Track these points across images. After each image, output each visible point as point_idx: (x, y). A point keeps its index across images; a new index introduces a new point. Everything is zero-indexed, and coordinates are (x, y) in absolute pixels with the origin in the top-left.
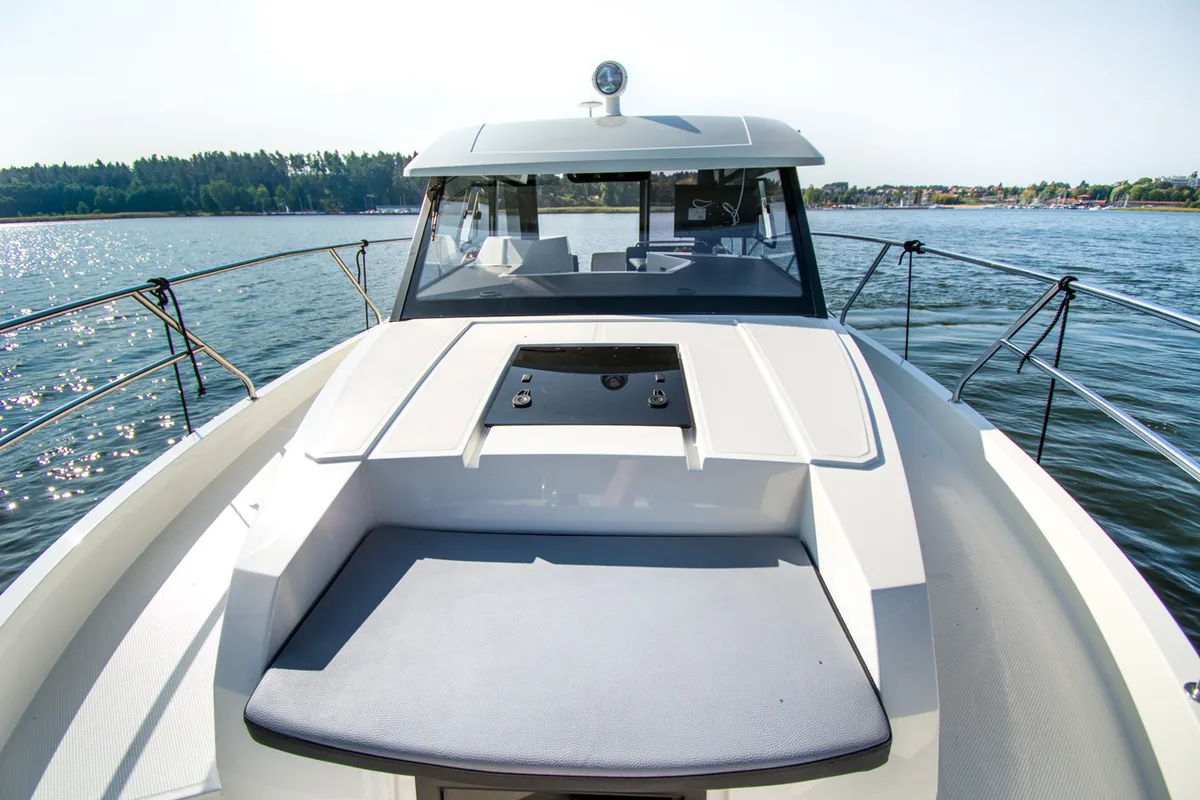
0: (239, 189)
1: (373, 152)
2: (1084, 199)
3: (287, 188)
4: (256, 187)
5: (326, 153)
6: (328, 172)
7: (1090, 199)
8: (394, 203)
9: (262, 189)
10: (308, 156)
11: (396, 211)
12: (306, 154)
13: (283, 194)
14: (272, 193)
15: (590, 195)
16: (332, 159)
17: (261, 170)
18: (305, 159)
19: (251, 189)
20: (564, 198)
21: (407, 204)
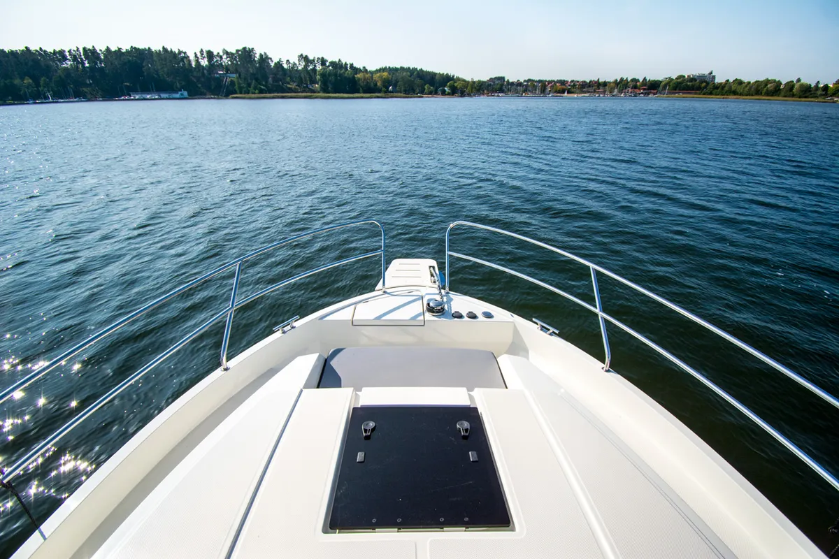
0: (7, 81)
1: (125, 47)
2: (644, 89)
3: (51, 79)
4: (22, 79)
5: (84, 49)
6: (87, 65)
7: (648, 89)
8: (146, 89)
9: (28, 81)
10: (70, 51)
11: (148, 97)
12: (67, 50)
13: (46, 85)
14: (38, 85)
15: (311, 84)
16: (91, 54)
17: (26, 64)
18: (67, 54)
19: (17, 81)
20: (289, 86)
21: (157, 91)
